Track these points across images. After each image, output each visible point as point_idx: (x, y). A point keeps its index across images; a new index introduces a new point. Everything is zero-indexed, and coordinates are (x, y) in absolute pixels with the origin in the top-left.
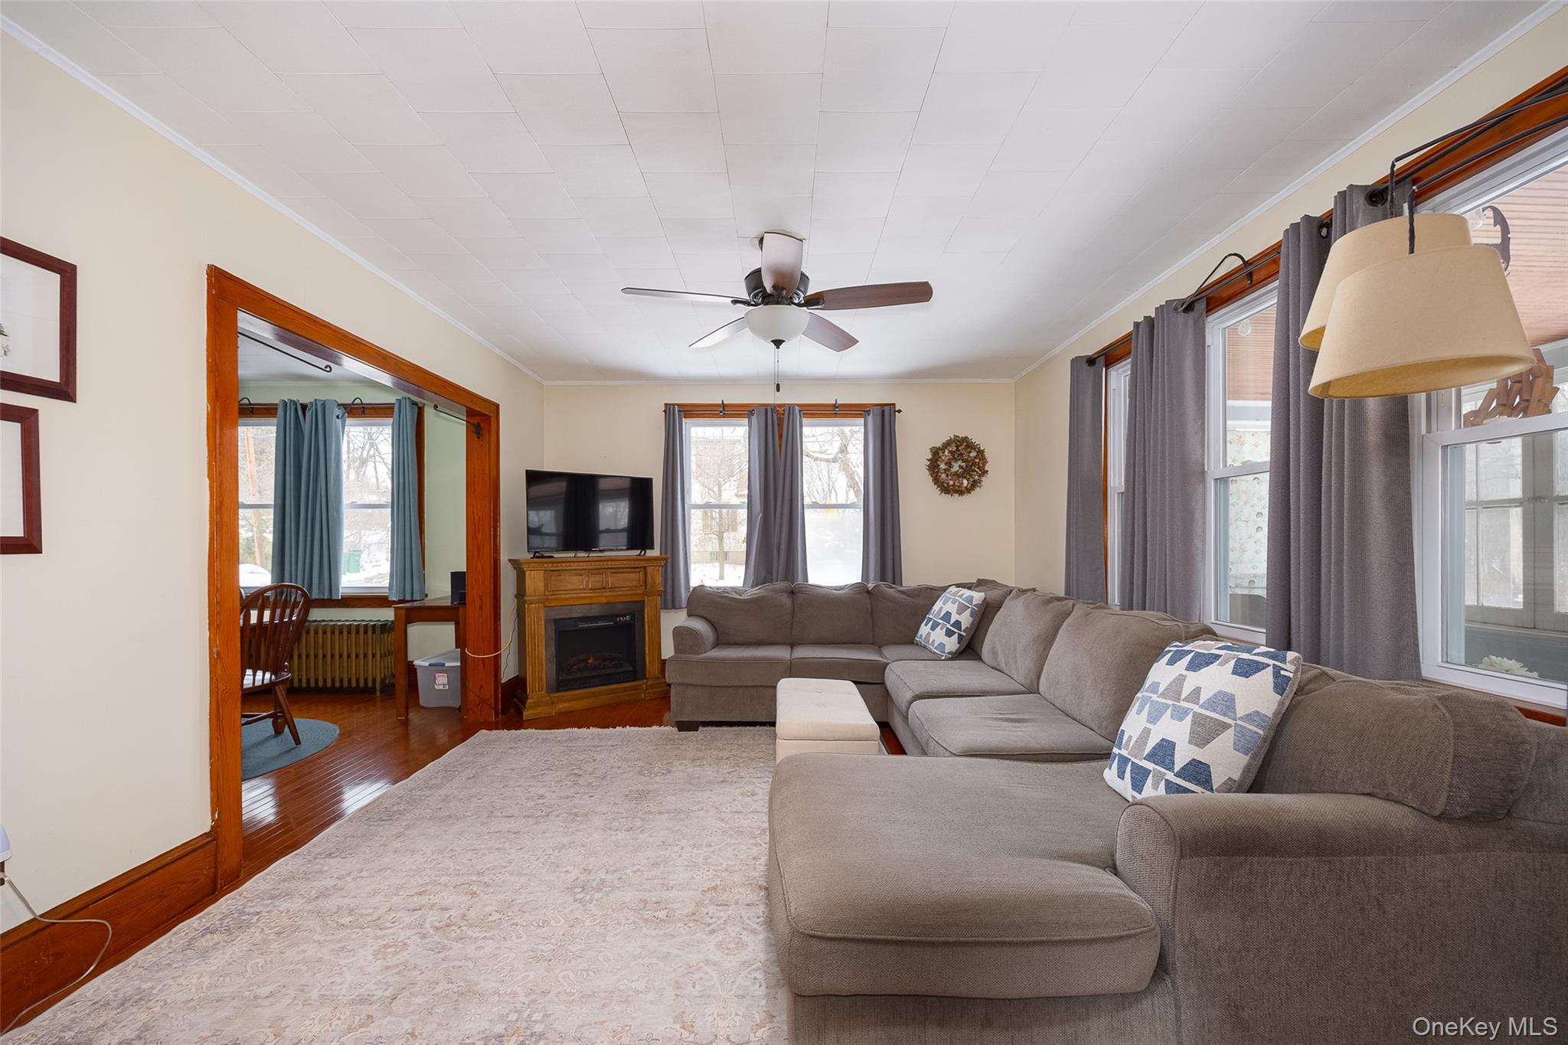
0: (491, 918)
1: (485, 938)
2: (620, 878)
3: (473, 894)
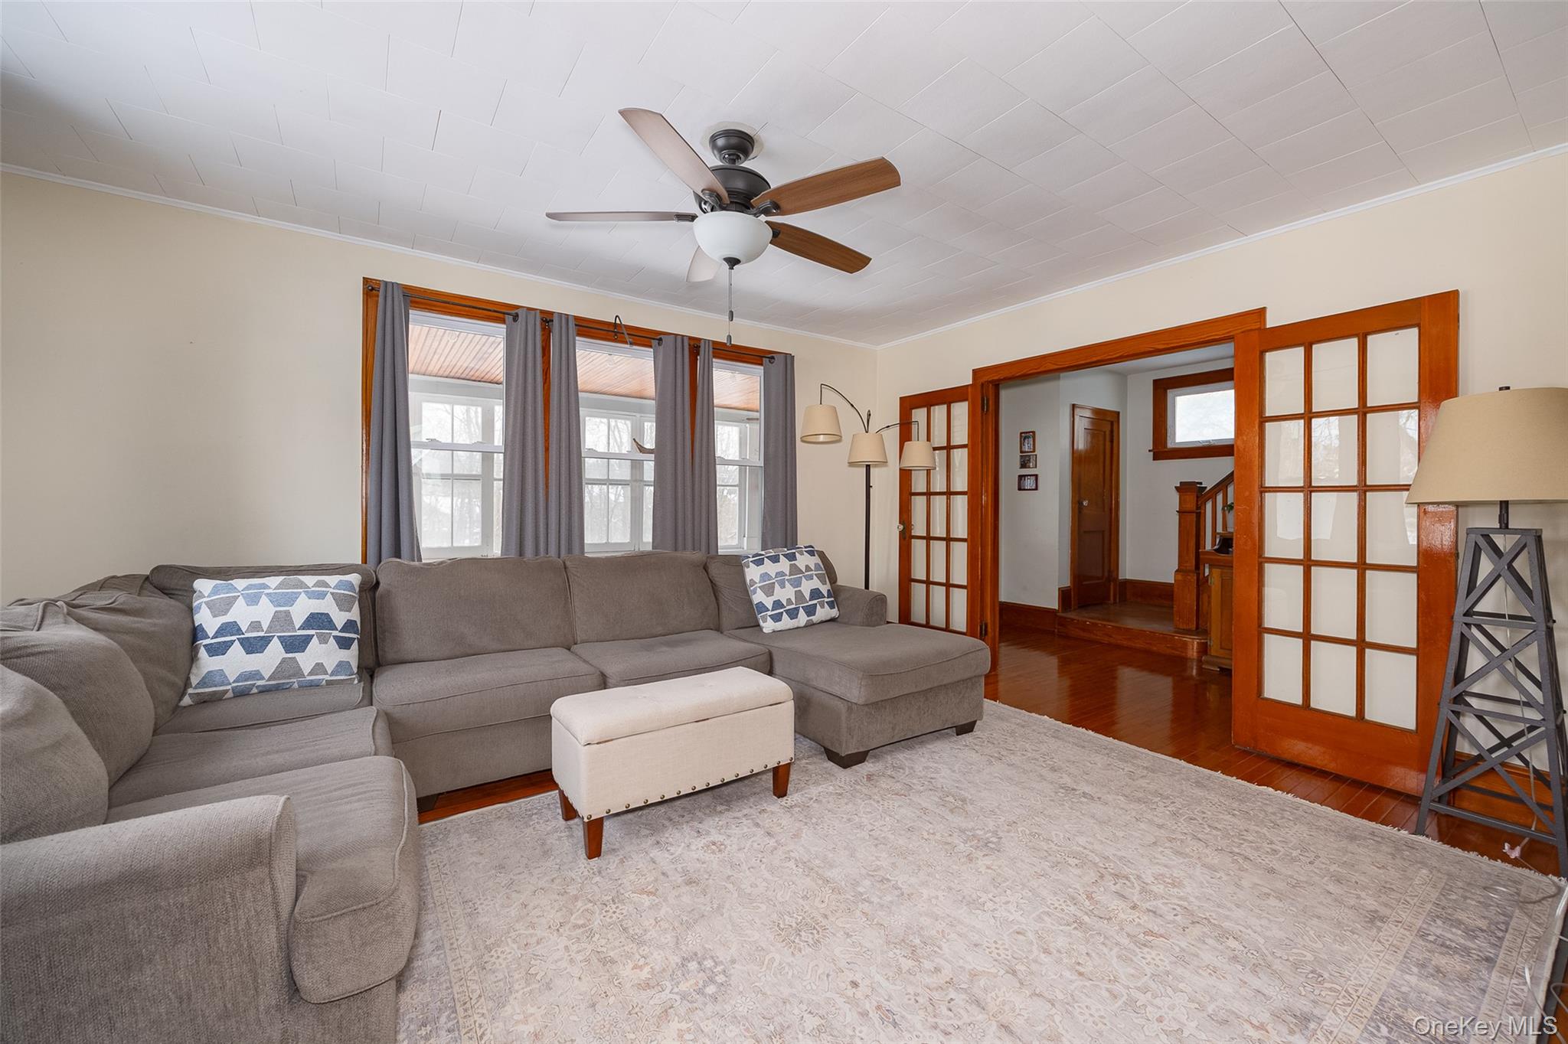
0: (1077, 862)
1: (1085, 848)
2: (950, 835)
3: (1090, 897)
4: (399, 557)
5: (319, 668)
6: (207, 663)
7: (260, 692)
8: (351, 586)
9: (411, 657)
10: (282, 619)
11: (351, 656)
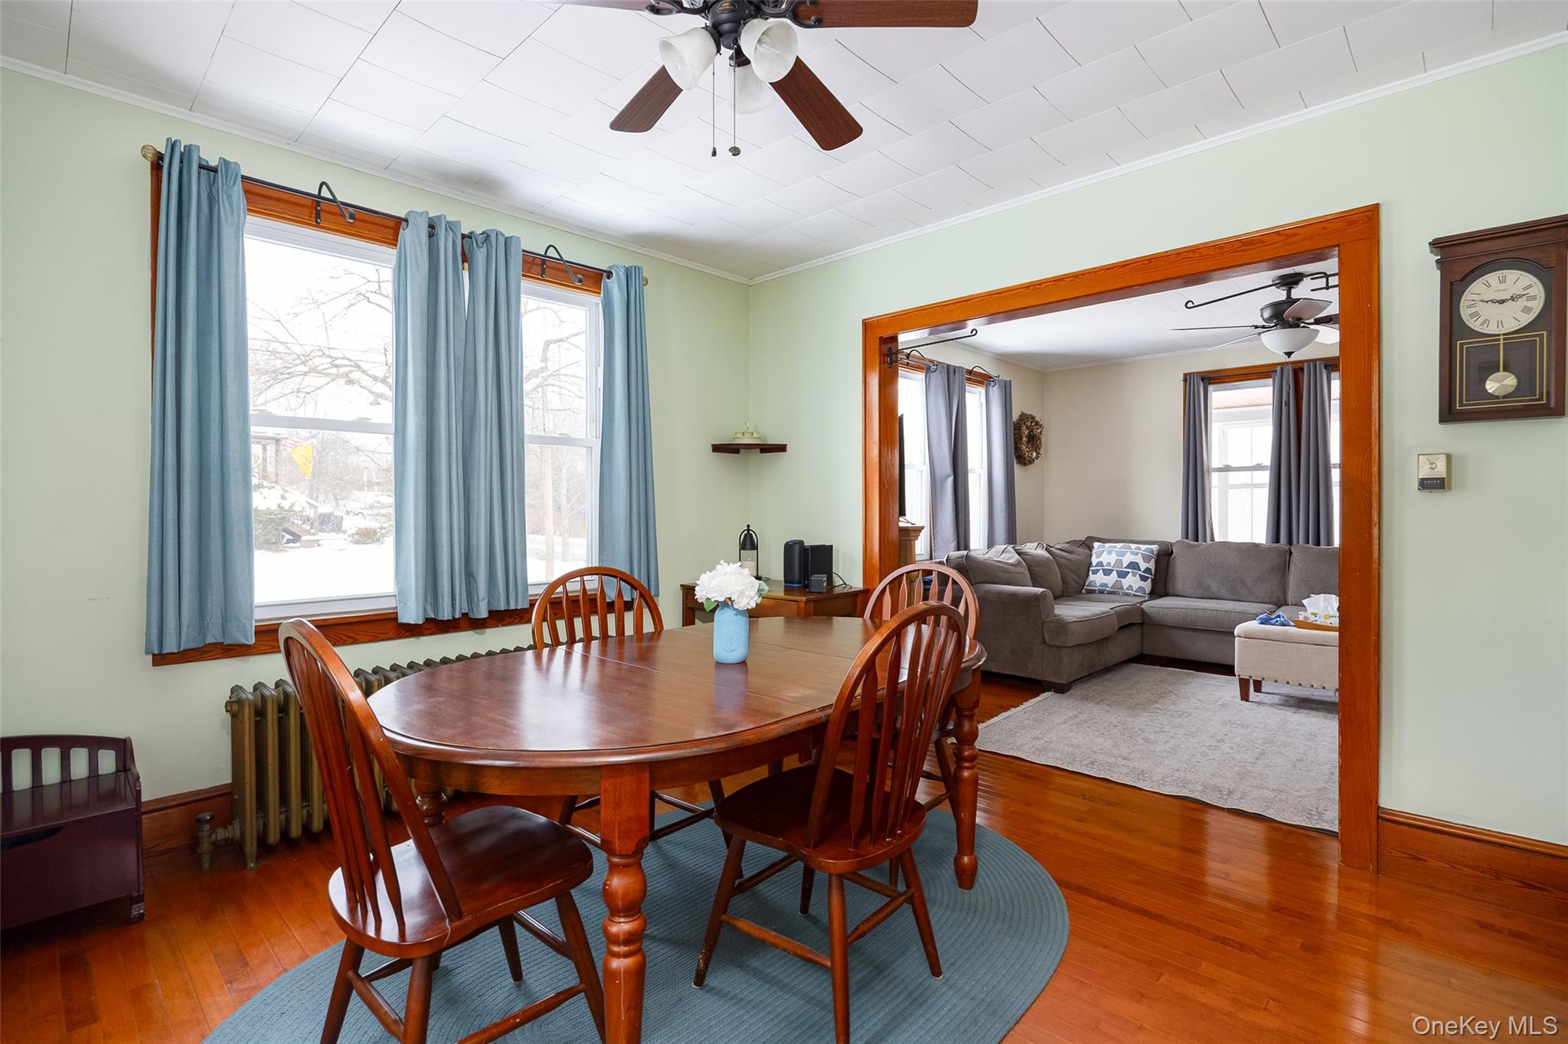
4: (1197, 541)
5: (1130, 587)
6: (1092, 577)
7: (1108, 593)
8: (1152, 551)
9: (1180, 594)
10: (1119, 562)
11: (1147, 586)
